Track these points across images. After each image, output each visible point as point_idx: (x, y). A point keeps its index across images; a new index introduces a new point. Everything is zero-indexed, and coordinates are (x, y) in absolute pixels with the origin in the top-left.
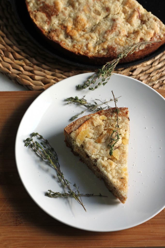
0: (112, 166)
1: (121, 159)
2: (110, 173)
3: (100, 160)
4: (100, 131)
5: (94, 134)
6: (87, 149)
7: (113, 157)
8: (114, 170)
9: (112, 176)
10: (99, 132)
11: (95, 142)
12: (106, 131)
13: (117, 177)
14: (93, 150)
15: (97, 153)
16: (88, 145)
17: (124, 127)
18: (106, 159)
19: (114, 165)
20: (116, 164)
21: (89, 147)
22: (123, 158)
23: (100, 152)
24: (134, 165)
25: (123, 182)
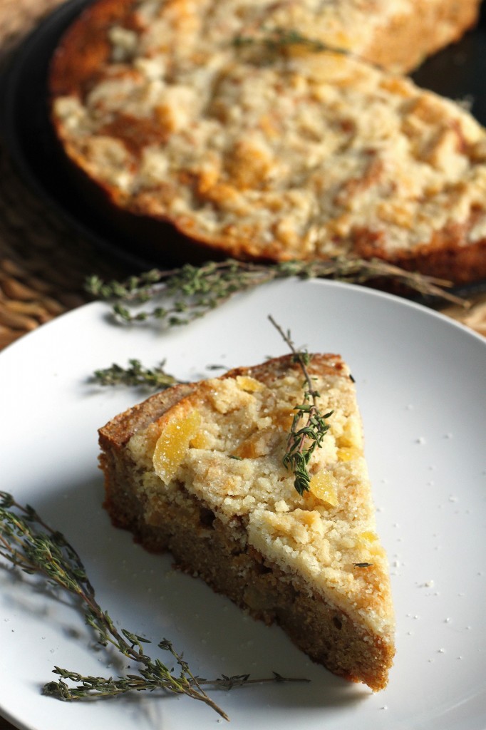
0: (312, 527)
1: (347, 504)
2: (307, 551)
3: (259, 513)
4: (247, 424)
5: (219, 437)
6: (201, 482)
7: (311, 500)
8: (326, 542)
9: (318, 560)
10: (240, 427)
11: (231, 457)
12: (268, 421)
13: (340, 565)
14: (225, 482)
15: (246, 490)
16: (201, 468)
17: (336, 404)
18: (283, 506)
19: (320, 524)
20: (330, 523)
21: (207, 472)
22: (355, 499)
23: (255, 486)
24: (398, 564)
25: (370, 580)
